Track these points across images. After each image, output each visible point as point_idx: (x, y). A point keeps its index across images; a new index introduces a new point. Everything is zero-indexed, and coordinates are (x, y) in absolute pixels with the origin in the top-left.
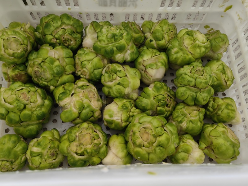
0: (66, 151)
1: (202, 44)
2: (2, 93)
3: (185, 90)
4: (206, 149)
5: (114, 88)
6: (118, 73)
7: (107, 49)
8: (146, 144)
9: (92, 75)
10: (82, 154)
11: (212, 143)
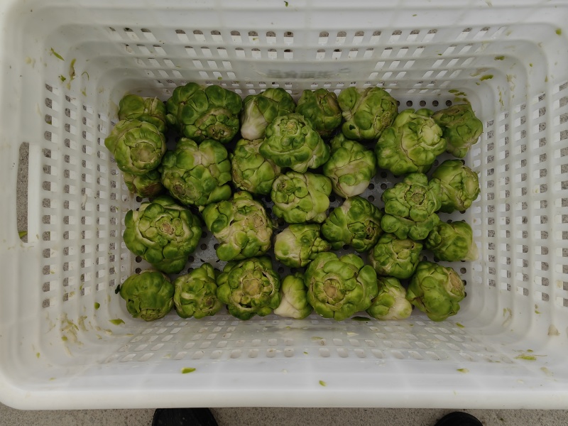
0: (226, 300)
1: (431, 147)
2: (137, 224)
3: (395, 223)
4: (415, 301)
5: (291, 213)
6: (297, 193)
7: (281, 158)
8: (331, 300)
9: (258, 188)
10: (248, 306)
11: (423, 295)
